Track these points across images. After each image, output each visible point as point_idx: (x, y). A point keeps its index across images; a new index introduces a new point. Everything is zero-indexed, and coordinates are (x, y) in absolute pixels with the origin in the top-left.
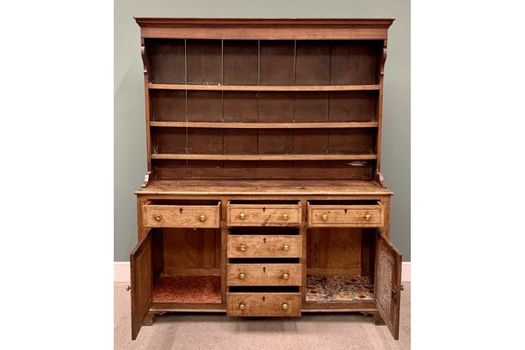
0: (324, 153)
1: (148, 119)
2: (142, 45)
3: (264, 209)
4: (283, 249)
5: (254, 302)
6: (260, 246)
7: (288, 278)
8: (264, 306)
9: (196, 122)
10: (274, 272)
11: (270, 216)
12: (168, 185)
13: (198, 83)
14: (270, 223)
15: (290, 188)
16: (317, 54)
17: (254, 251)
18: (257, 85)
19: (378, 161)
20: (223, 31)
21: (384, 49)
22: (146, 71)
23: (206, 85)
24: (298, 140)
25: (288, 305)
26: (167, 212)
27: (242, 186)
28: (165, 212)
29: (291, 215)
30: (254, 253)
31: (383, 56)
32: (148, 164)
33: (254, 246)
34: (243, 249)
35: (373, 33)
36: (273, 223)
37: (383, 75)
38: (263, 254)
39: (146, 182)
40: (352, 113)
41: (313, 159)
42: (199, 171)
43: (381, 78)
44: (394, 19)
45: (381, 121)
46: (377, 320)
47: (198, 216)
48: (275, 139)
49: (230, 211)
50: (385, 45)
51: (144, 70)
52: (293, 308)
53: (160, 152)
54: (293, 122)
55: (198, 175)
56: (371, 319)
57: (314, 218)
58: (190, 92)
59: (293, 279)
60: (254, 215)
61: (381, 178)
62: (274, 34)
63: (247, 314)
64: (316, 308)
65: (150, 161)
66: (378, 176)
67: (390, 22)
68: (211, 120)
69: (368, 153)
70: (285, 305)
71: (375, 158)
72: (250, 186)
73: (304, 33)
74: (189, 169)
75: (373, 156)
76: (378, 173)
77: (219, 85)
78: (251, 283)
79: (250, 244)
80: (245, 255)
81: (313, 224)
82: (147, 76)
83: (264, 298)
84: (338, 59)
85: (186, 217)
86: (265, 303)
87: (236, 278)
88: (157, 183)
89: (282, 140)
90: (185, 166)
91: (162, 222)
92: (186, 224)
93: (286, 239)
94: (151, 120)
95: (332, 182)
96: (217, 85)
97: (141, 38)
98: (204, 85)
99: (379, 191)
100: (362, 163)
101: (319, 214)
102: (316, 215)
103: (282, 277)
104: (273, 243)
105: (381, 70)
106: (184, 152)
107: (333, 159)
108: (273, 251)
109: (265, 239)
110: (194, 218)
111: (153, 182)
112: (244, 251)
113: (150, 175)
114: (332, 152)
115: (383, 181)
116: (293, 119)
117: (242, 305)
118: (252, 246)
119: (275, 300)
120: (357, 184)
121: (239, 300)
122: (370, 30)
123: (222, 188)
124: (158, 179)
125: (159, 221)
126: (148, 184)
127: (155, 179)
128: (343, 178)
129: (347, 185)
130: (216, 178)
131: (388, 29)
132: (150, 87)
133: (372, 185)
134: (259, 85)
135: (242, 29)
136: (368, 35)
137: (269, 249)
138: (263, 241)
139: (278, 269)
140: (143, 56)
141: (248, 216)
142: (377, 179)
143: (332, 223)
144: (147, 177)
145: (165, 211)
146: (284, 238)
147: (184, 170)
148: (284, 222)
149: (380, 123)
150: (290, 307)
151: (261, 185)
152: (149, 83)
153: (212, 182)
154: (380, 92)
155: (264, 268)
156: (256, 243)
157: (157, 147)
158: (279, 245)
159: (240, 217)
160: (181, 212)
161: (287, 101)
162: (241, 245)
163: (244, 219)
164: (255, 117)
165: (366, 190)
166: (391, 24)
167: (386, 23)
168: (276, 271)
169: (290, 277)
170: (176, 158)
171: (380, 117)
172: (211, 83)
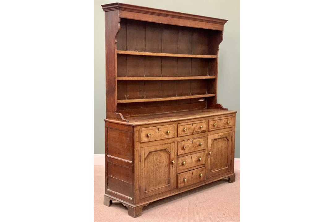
0: (189, 95)
1: (117, 75)
3: (193, 124)
4: (199, 145)
5: (189, 176)
8: (193, 178)
10: (195, 158)
11: (195, 128)
14: (195, 132)
17: (188, 149)
19: (216, 97)
22: (116, 41)
26: (152, 131)
29: (203, 126)
32: (116, 107)
33: (188, 146)
38: (192, 150)
42: (133, 111)
47: (166, 131)
49: (179, 127)
50: (222, 34)
52: (203, 175)
55: (132, 114)
57: (211, 126)
59: (202, 160)
60: (189, 128)
63: (186, 185)
65: (117, 105)
67: (225, 21)
68: (139, 76)
74: (127, 110)
76: (217, 103)
78: (186, 167)
80: (185, 152)
81: (210, 129)
83: (192, 173)
85: (160, 133)
86: (193, 176)
87: (181, 165)
91: (150, 138)
92: (160, 137)
100: (203, 99)
102: (211, 124)
103: (198, 160)
104: (195, 143)
105: (218, 47)
109: (192, 141)
110: (164, 133)
112: (185, 149)
114: (192, 94)
119: (196, 173)
121: (183, 177)
128: (197, 108)
132: (118, 53)
137: (194, 147)
138: (192, 143)
139: (197, 156)
141: (187, 129)
142: (217, 107)
143: (217, 128)
145: (151, 130)
146: (200, 139)
148: (200, 130)
149: (217, 76)
154: (217, 59)
155: (192, 157)
156: (189, 144)
158: (198, 143)
159: (183, 131)
160: (158, 130)
162: (183, 146)
163: (185, 131)
171: (217, 73)
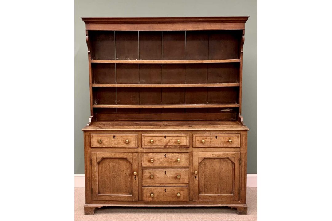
0: (205, 103)
1: (91, 82)
2: (87, 35)
3: (165, 137)
4: (176, 161)
5: (159, 192)
6: (162, 159)
7: (180, 178)
8: (166, 195)
9: (122, 84)
10: (171, 175)
11: (169, 141)
12: (104, 124)
13: (123, 59)
14: (169, 145)
15: (182, 126)
16: (200, 40)
17: (158, 162)
18: (161, 60)
19: (240, 108)
20: (139, 26)
21: (243, 36)
22: (89, 52)
23: (128, 60)
24: (188, 95)
25: (180, 194)
27: (151, 125)
28: (105, 138)
29: (183, 141)
30: (159, 163)
31: (242, 40)
32: (91, 111)
33: (159, 160)
34: (152, 161)
35: (235, 26)
36: (171, 145)
37: (242, 53)
38: (165, 165)
39: (89, 123)
40: (223, 77)
41: (198, 107)
42: (124, 115)
43: (241, 54)
44: (249, 17)
45: (242, 83)
46: (240, 212)
47: (125, 140)
48: (173, 95)
49: (144, 138)
50: (243, 33)
51: (88, 51)
52: (184, 196)
53: (99, 103)
54: (185, 84)
55: (123, 118)
56: (236, 211)
57: (197, 142)
58: (118, 65)
59: (183, 179)
60: (159, 140)
61: (242, 120)
62: (172, 27)
63: (155, 200)
64: (200, 204)
65: (92, 109)
66: (240, 118)
67: (246, 18)
68: (132, 83)
69: (234, 103)
70: (179, 194)
71: (238, 106)
72: (157, 125)
73: (190, 26)
74: (117, 114)
75: (236, 105)
76: (240, 116)
77: (137, 60)
78: (157, 181)
79: (156, 158)
80: (153, 165)
81: (196, 145)
82: (90, 55)
83: (165, 190)
84: (213, 43)
85: (117, 141)
86: (166, 193)
87: (148, 178)
88: (97, 123)
89: (177, 95)
90: (115, 112)
91: (102, 144)
92: (117, 145)
93: (179, 155)
94: (93, 83)
95: (210, 122)
96: (135, 60)
97: (86, 30)
98: (127, 60)
99: (240, 128)
100: (230, 109)
101: (199, 140)
102: (198, 140)
103: (176, 178)
104: (170, 158)
105: (241, 49)
106: (114, 103)
107: (211, 107)
108: (171, 162)
109: (165, 155)
110: (122, 142)
111: (94, 123)
112: (153, 162)
113: (92, 118)
114: (210, 103)
115: (243, 121)
116: (185, 81)
117: (152, 194)
118: (158, 159)
119: (172, 191)
120: (226, 123)
121: (150, 191)
122: (234, 24)
123: (138, 126)
124: (98, 121)
125: (101, 143)
126: (91, 124)
127: (95, 121)
128: (217, 119)
129: (219, 124)
130: (135, 120)
131: (245, 23)
132: (92, 62)
133: (236, 124)
134: (163, 60)
135: (151, 24)
136: (232, 27)
137: (168, 161)
138: (164, 157)
139: (174, 172)
140: (87, 42)
141: (155, 141)
142: (239, 119)
143: (207, 145)
144: (90, 119)
146: (178, 154)
147: (114, 115)
148: (178, 145)
149: (241, 83)
150: (182, 196)
151: (164, 124)
152: (91, 59)
153: (132, 123)
154: (241, 64)
155: (165, 172)
156: (160, 158)
157: (97, 100)
158: (174, 159)
159: (150, 142)
160: (114, 138)
161: (181, 70)
162: (151, 158)
163: (153, 143)
164: (160, 80)
165: (232, 127)
166: (247, 20)
167: (244, 20)
168: (173, 174)
169: (181, 178)
170: (109, 107)
171: (241, 79)
172: (131, 59)
